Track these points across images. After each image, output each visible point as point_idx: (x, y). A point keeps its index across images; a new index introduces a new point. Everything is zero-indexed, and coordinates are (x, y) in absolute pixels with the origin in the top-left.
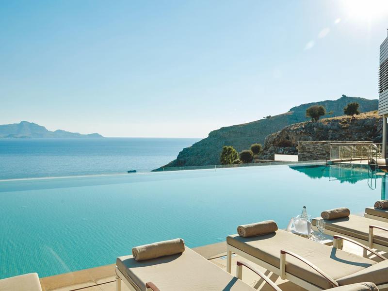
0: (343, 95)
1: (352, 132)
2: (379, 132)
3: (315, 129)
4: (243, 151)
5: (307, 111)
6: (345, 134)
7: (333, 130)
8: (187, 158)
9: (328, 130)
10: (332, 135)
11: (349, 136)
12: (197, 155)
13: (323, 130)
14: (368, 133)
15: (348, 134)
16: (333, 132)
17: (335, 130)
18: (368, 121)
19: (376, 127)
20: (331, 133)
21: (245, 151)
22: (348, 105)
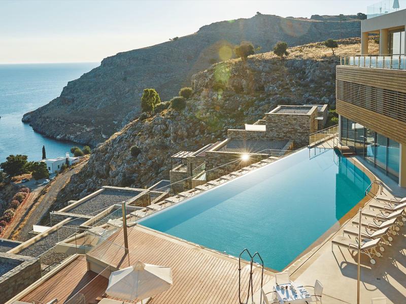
0: (258, 13)
1: (283, 75)
2: (308, 74)
3: (248, 71)
4: (175, 98)
5: (237, 49)
6: (278, 77)
7: (266, 72)
8: (75, 95)
9: (261, 73)
10: (265, 78)
11: (281, 79)
12: (89, 90)
13: (256, 73)
14: (298, 75)
15: (280, 77)
16: (265, 75)
17: (268, 73)
18: (297, 63)
19: (305, 69)
20: (264, 76)
21: (176, 97)
22: (278, 45)
